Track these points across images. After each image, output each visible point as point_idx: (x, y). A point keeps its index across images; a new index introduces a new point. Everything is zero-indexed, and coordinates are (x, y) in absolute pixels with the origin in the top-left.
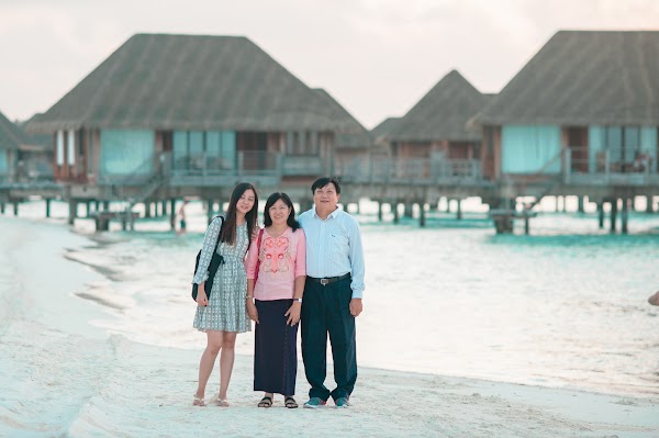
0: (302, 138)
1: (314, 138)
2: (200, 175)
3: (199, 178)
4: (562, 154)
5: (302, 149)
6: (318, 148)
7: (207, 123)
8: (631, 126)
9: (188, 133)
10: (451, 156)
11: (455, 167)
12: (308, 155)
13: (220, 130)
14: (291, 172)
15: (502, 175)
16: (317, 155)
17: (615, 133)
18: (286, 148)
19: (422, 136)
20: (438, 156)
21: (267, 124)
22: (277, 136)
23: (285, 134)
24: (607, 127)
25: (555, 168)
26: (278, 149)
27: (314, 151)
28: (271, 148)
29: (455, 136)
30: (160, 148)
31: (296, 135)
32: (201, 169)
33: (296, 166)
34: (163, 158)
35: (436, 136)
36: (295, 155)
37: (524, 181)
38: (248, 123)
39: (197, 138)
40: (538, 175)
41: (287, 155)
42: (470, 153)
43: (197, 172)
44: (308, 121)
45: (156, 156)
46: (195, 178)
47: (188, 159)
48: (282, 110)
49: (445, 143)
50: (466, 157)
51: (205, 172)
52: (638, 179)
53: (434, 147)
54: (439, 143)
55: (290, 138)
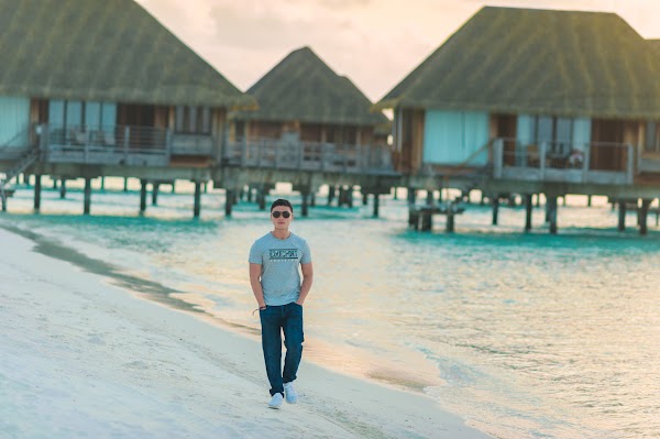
0: (193, 113)
1: (206, 113)
2: (82, 150)
3: (81, 154)
4: (490, 145)
5: (192, 128)
6: (210, 127)
7: (91, 93)
8: (564, 116)
9: (66, 103)
10: (302, 138)
11: (307, 150)
12: (198, 133)
13: (102, 101)
14: (180, 152)
15: (423, 165)
16: (209, 134)
17: (546, 124)
18: (175, 124)
19: (274, 116)
20: (291, 139)
21: (157, 96)
22: (166, 110)
23: (175, 108)
24: (537, 117)
25: (482, 160)
26: (167, 125)
27: (205, 130)
28: (158, 124)
29: (309, 118)
30: (36, 118)
31: (186, 110)
32: (83, 145)
33: (184, 145)
34: (39, 130)
35: (290, 116)
36: (185, 132)
37: (447, 172)
38: (136, 95)
39: (74, 109)
40: (462, 167)
41: (176, 132)
42: (324, 137)
43: (79, 147)
44: (202, 95)
45: (32, 128)
46: (76, 154)
47: (63, 132)
48: (173, 81)
49: (297, 125)
50: (319, 140)
51: (87, 148)
52: (576, 176)
53: (286, 129)
54: (291, 124)
55: (180, 113)
